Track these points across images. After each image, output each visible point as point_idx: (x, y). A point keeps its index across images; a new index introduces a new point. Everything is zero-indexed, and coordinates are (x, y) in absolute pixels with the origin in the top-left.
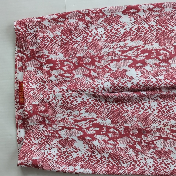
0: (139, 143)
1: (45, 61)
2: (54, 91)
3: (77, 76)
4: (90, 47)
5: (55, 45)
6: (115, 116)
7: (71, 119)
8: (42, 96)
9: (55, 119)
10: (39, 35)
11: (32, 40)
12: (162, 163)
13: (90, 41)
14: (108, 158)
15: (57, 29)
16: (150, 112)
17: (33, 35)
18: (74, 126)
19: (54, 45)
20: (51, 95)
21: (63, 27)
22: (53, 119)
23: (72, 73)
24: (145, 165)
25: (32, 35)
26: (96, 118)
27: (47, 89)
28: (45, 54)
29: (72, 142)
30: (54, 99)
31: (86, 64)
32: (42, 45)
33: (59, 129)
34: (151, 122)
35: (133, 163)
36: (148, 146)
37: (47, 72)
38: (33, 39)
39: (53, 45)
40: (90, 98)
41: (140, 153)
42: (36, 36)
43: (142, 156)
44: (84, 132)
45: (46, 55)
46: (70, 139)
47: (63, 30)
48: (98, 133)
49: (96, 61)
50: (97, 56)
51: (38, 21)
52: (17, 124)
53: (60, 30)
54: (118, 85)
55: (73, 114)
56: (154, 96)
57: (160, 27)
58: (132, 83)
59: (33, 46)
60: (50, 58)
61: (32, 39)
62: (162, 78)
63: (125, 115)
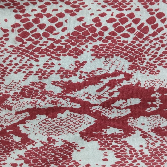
7: (54, 83)
9: (3, 92)
18: (65, 103)
26: (129, 72)
29: (65, 153)
33: (21, 119)
44: (97, 115)
46: (60, 144)
55: (56, 68)
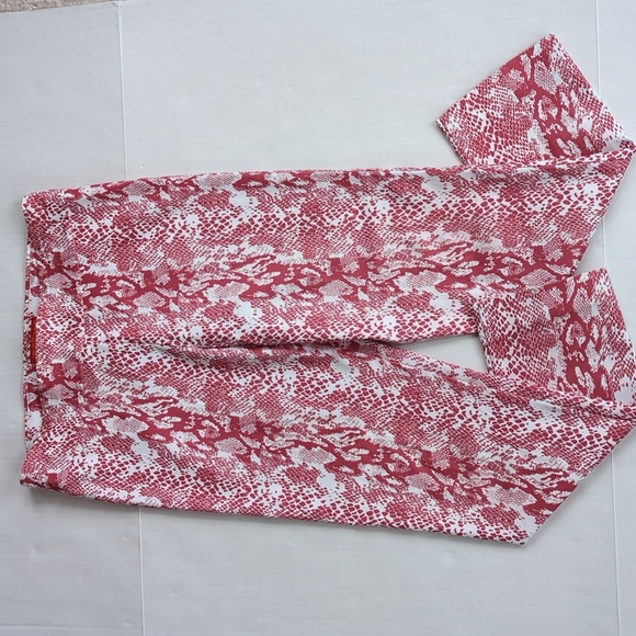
0: (258, 452)
1: (82, 277)
2: (96, 339)
3: (141, 311)
4: (169, 253)
6: (213, 395)
7: (127, 396)
8: (72, 348)
9: (97, 396)
10: (71, 224)
11: (57, 235)
12: (298, 493)
13: (169, 241)
14: (196, 479)
15: (106, 214)
16: (281, 390)
17: (60, 224)
18: (132, 411)
19: (98, 247)
20: (89, 347)
21: (116, 211)
22: (92, 396)
23: (132, 304)
24: (265, 496)
25: (57, 225)
26: (177, 398)
27: (83, 333)
28: (81, 263)
29: (127, 444)
30: (95, 355)
31: (161, 286)
32: (76, 244)
33: (104, 416)
34: (282, 411)
35: (244, 491)
36: (275, 459)
37: (84, 299)
38: (60, 233)
40: (165, 358)
41: (257, 472)
42: (65, 226)
43: (261, 478)
44: (150, 424)
45: (84, 264)
46: (124, 437)
47: (118, 217)
48: (178, 427)
49: (180, 282)
50: (183, 271)
51: (67, 198)
52: (26, 400)
53: (111, 216)
54: (216, 333)
55: (130, 387)
56: (288, 360)
57: (308, 219)
58: (243, 331)
59: (59, 247)
60: (90, 271)
61: (56, 232)
62: (300, 323)
63: (233, 394)
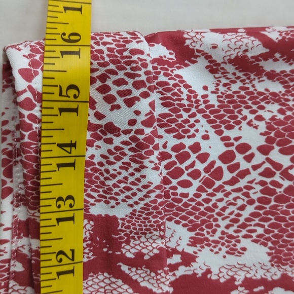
1: (172, 284)
5: (231, 198)
10: (157, 141)
11: (110, 168)
15: (245, 112)
17: (125, 138)
19: (221, 200)
21: (275, 107)
25: (117, 141)
28: (172, 245)
32: (167, 195)
38: (119, 164)
39: (220, 195)
42: (140, 146)
45: (180, 249)
47: (280, 123)
51: (160, 61)
53: (260, 118)
59: (113, 202)
60: (198, 267)
61: (112, 159)
